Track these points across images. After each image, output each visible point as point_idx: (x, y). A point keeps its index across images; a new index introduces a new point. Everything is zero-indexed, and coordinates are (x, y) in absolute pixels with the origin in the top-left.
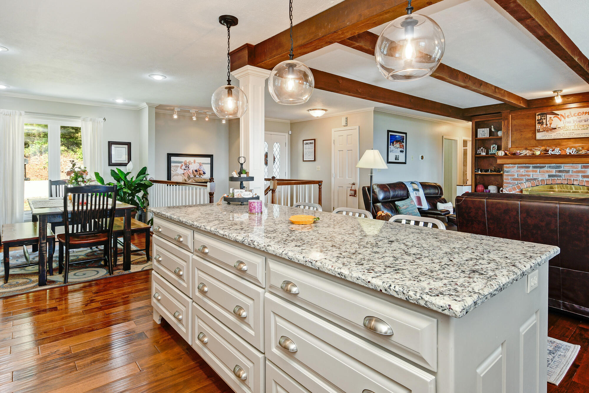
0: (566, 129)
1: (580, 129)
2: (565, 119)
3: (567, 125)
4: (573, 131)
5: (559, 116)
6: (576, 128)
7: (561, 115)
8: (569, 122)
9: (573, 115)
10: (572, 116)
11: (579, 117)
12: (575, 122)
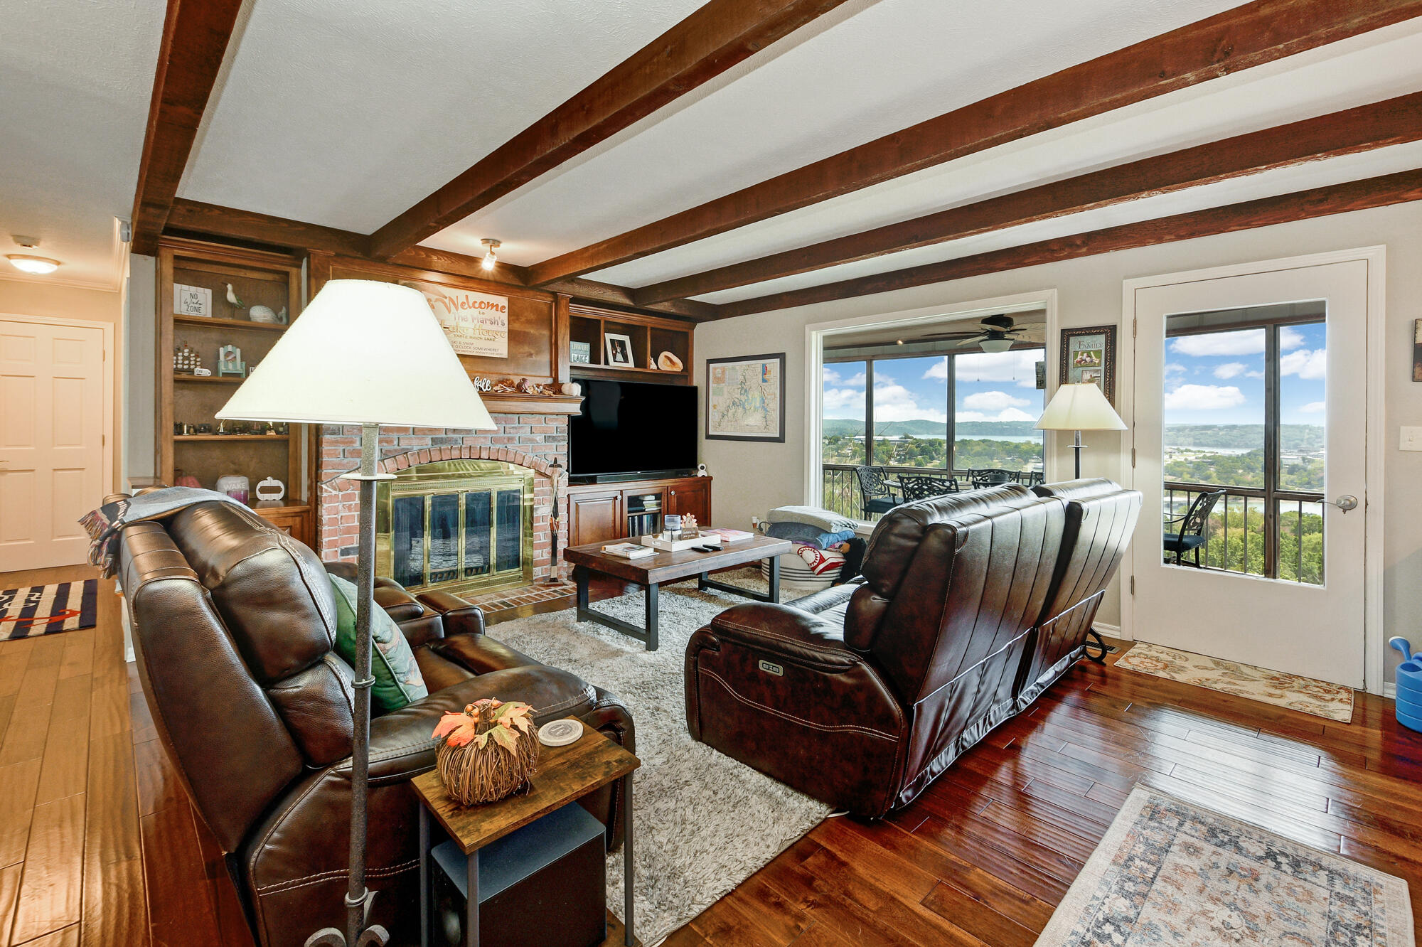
0: (459, 334)
1: (483, 337)
2: (457, 309)
3: (462, 324)
4: (472, 341)
5: (447, 301)
6: (477, 335)
7: (451, 299)
8: (465, 319)
9: (471, 305)
10: (470, 308)
11: (482, 311)
12: (476, 321)
